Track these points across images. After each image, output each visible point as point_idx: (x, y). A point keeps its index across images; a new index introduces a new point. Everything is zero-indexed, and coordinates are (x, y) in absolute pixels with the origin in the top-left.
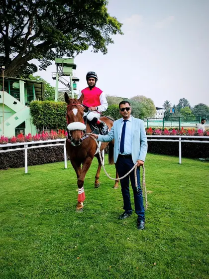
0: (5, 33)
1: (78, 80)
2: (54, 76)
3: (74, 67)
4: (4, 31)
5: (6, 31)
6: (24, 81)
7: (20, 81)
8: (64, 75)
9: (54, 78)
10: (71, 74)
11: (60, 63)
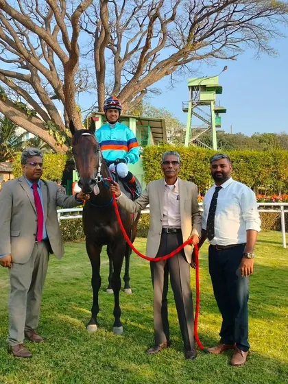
0: (115, 48)
1: (224, 111)
2: (185, 107)
3: (218, 90)
4: (116, 46)
5: (118, 46)
6: (137, 119)
7: (131, 119)
8: (201, 103)
9: (186, 111)
10: (212, 103)
11: (195, 86)
